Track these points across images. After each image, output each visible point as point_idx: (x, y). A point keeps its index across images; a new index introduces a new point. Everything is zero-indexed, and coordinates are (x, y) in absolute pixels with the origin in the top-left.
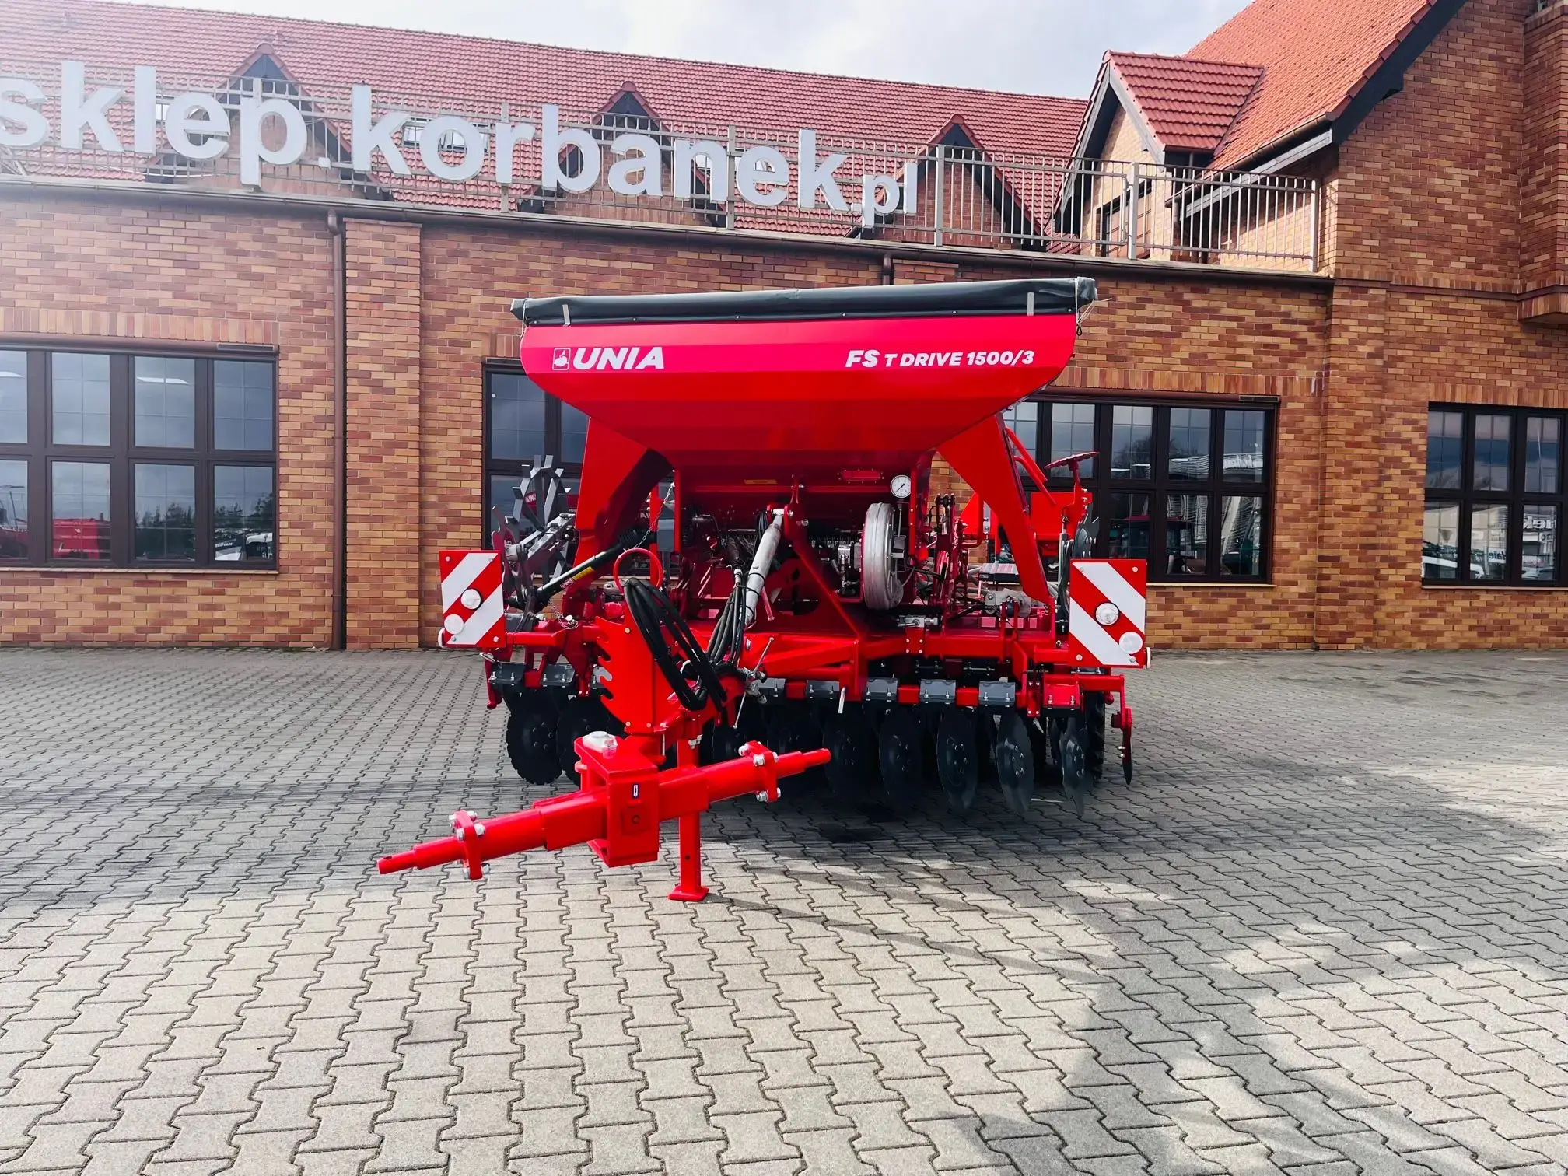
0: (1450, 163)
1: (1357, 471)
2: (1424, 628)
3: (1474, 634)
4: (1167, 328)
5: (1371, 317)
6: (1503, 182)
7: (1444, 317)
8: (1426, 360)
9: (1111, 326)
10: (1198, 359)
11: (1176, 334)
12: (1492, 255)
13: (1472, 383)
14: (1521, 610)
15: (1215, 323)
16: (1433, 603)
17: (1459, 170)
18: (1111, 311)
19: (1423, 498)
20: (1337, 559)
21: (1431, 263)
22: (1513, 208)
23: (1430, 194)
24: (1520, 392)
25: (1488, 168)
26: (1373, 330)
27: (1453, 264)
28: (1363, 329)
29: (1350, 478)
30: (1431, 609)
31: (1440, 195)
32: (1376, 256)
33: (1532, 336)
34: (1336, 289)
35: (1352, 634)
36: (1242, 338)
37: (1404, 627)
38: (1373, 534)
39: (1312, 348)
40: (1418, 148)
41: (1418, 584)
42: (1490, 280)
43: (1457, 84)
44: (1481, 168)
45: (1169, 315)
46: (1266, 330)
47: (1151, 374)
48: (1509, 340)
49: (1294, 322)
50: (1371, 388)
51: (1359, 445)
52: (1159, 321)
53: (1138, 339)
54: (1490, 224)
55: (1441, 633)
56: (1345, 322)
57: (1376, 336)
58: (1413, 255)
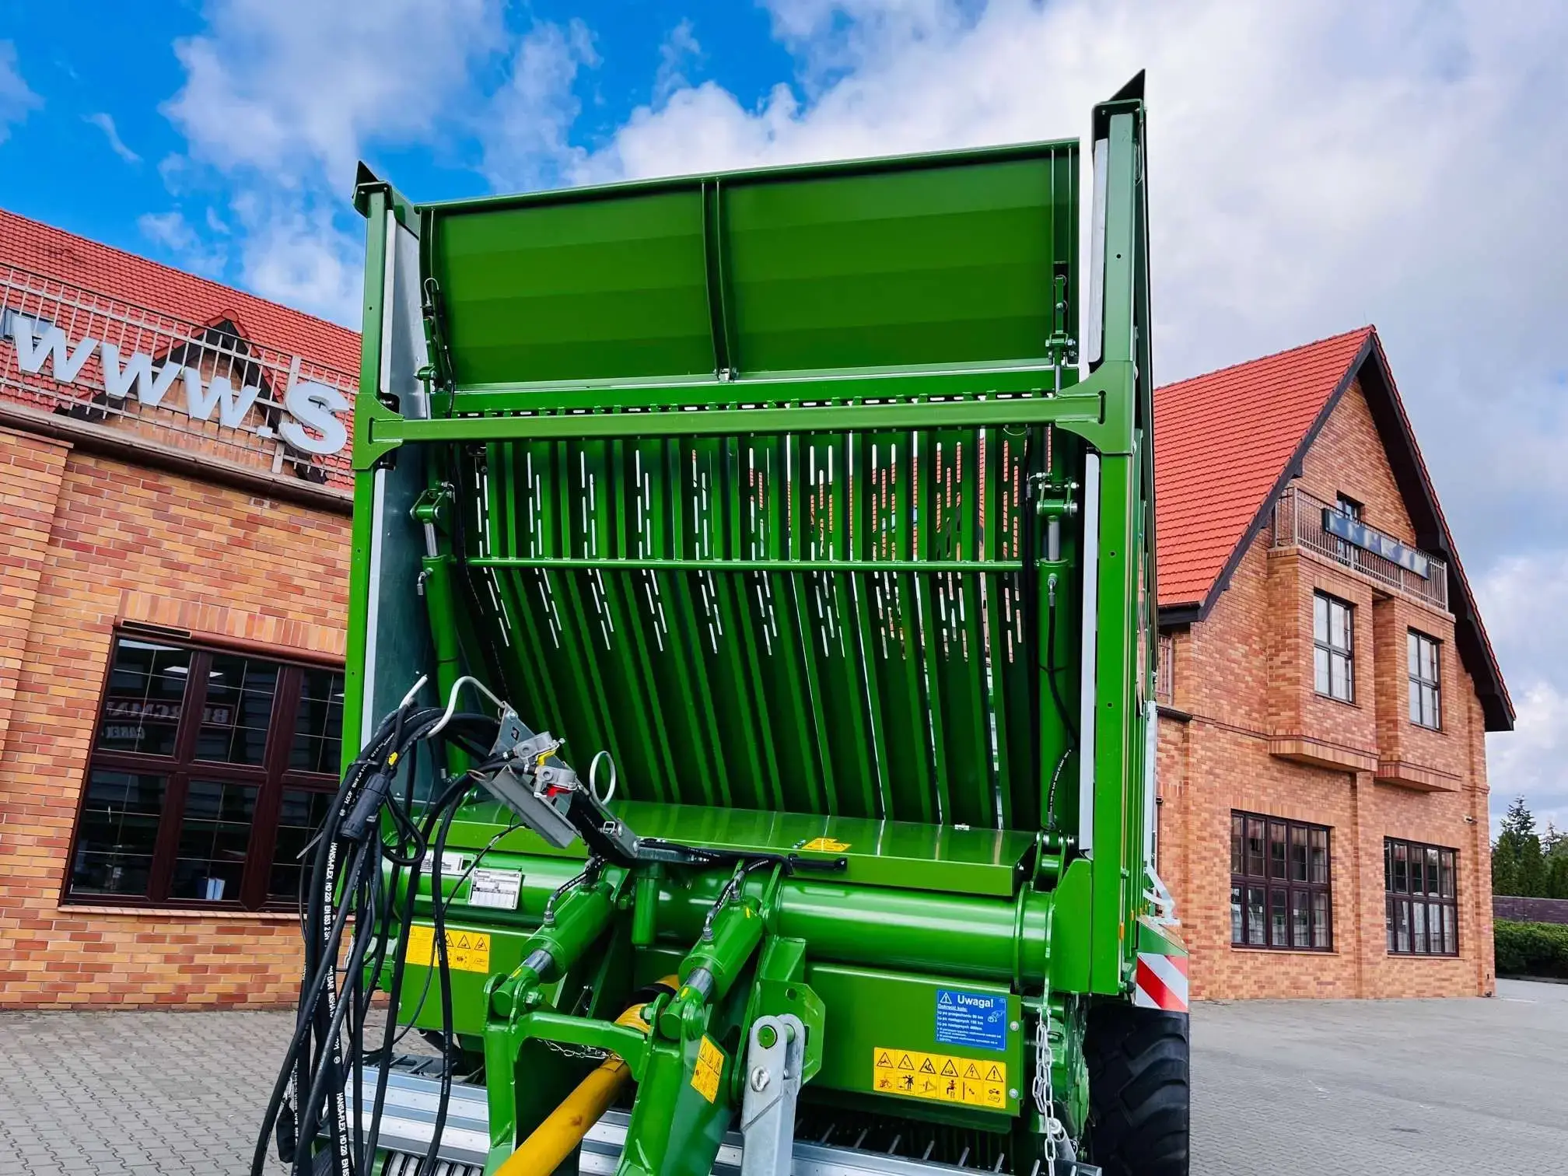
0: (1236, 640)
1: (1205, 859)
2: (1235, 982)
3: (1255, 987)
5: (1208, 744)
6: (1261, 657)
7: (1236, 748)
8: (1230, 778)
12: (1256, 706)
13: (1248, 795)
14: (1277, 968)
16: (1236, 963)
17: (1240, 645)
19: (1229, 880)
20: (1194, 927)
21: (1229, 708)
22: (1264, 675)
23: (1228, 660)
24: (1271, 804)
25: (1254, 646)
26: (1209, 754)
27: (1239, 710)
28: (1203, 753)
29: (1200, 863)
30: (1235, 967)
31: (1234, 661)
32: (1208, 700)
33: (1275, 765)
34: (1191, 722)
35: (1203, 988)
37: (1224, 982)
38: (1211, 909)
39: (1177, 763)
40: (1222, 627)
41: (1230, 947)
42: (1255, 724)
43: (1239, 586)
44: (1250, 646)
48: (1267, 768)
49: (1168, 742)
50: (1207, 796)
51: (1204, 839)
54: (1254, 684)
55: (1241, 987)
56: (1196, 746)
57: (1211, 759)
58: (1222, 701)
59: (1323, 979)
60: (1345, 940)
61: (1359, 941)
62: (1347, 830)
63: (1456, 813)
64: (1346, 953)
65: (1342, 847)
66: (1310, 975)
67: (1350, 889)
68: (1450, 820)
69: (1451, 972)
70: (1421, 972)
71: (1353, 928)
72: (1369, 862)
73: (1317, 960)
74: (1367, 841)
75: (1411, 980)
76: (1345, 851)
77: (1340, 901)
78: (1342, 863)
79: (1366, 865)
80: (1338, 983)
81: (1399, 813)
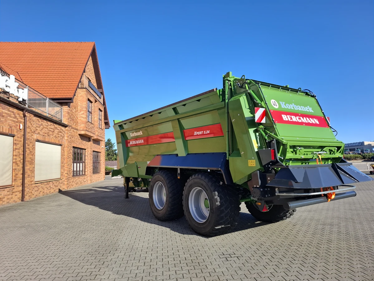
4: (53, 130)
5: (70, 132)
6: (77, 112)
7: (74, 132)
8: (72, 139)
9: (48, 129)
10: (55, 137)
11: (54, 132)
12: (76, 123)
13: (75, 143)
14: (78, 180)
15: (57, 130)
18: (47, 126)
19: (72, 162)
20: (68, 173)
22: (78, 116)
24: (78, 145)
26: (70, 134)
27: (74, 124)
29: (69, 159)
30: (73, 181)
31: (73, 113)
32: (70, 121)
34: (68, 127)
36: (59, 133)
38: (70, 169)
39: (64, 136)
40: (72, 105)
41: (72, 177)
42: (76, 127)
44: (76, 109)
45: (53, 128)
46: (61, 132)
47: (51, 139)
48: (78, 137)
49: (63, 131)
50: (70, 144)
51: (69, 153)
52: (52, 129)
53: (50, 132)
54: (76, 118)
55: (73, 185)
56: (68, 132)
58: (72, 122)
60: (87, 172)
62: (88, 150)
65: (87, 153)
66: (83, 180)
69: (100, 176)
70: (96, 177)
71: (89, 170)
72: (91, 156)
73: (83, 177)
74: (91, 152)
77: (87, 164)
78: (87, 157)
80: (86, 181)
81: (95, 146)
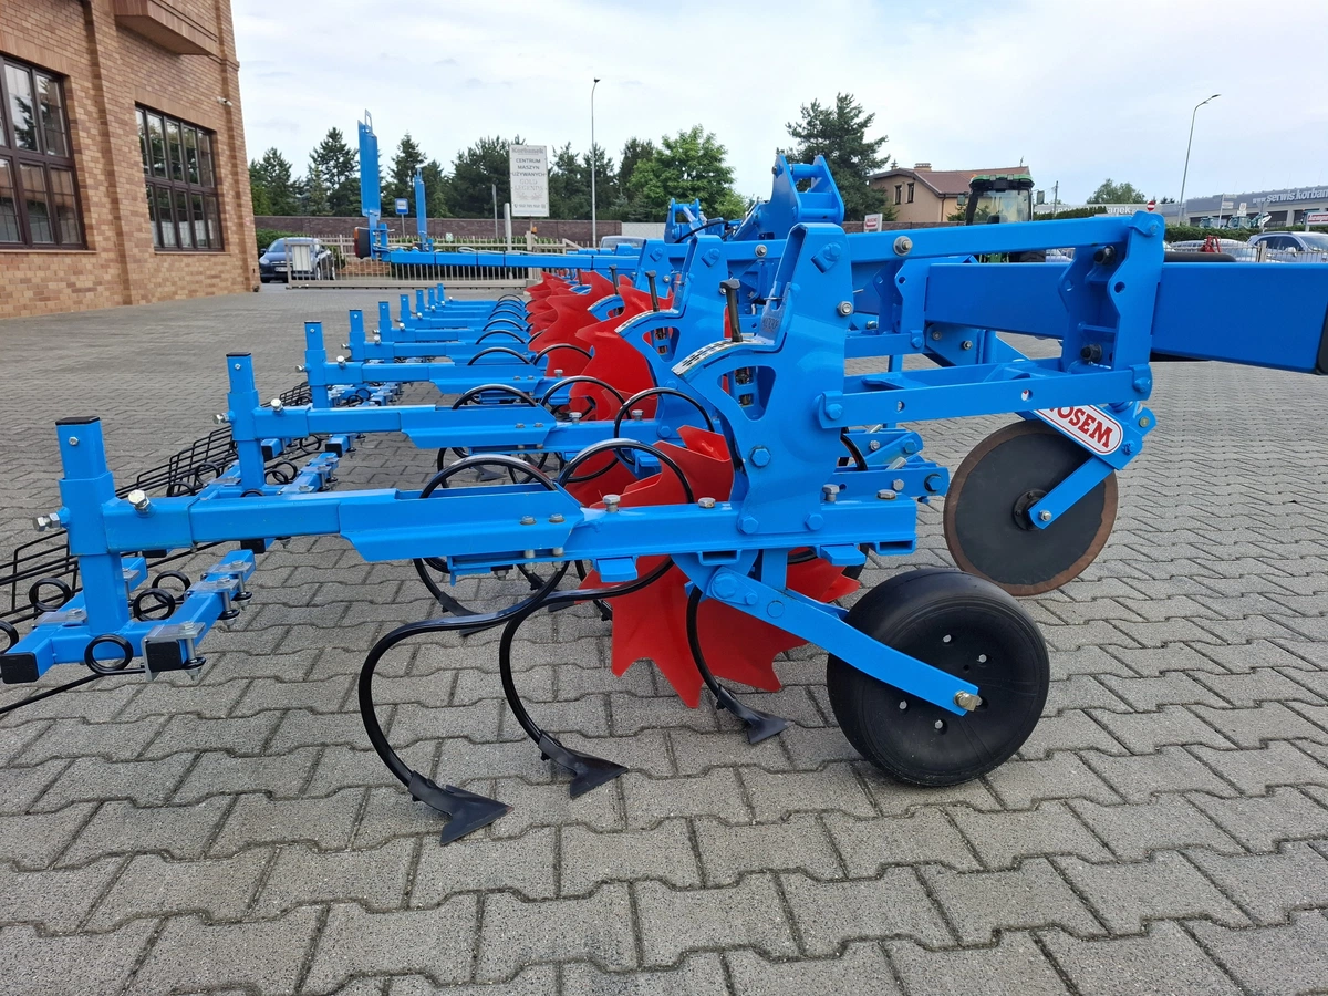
59: (79, 285)
60: (102, 233)
61: (120, 234)
62: (88, 85)
63: (208, 88)
64: (105, 250)
65: (83, 106)
66: (62, 280)
67: (100, 166)
68: (203, 94)
69: (220, 268)
70: (191, 269)
71: (110, 217)
72: (121, 132)
73: (68, 260)
74: (116, 102)
75: (181, 279)
76: (87, 113)
77: (89, 182)
78: (87, 130)
79: (119, 137)
80: (100, 288)
81: (150, 74)
